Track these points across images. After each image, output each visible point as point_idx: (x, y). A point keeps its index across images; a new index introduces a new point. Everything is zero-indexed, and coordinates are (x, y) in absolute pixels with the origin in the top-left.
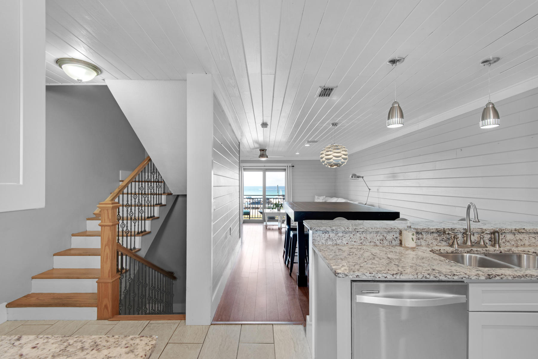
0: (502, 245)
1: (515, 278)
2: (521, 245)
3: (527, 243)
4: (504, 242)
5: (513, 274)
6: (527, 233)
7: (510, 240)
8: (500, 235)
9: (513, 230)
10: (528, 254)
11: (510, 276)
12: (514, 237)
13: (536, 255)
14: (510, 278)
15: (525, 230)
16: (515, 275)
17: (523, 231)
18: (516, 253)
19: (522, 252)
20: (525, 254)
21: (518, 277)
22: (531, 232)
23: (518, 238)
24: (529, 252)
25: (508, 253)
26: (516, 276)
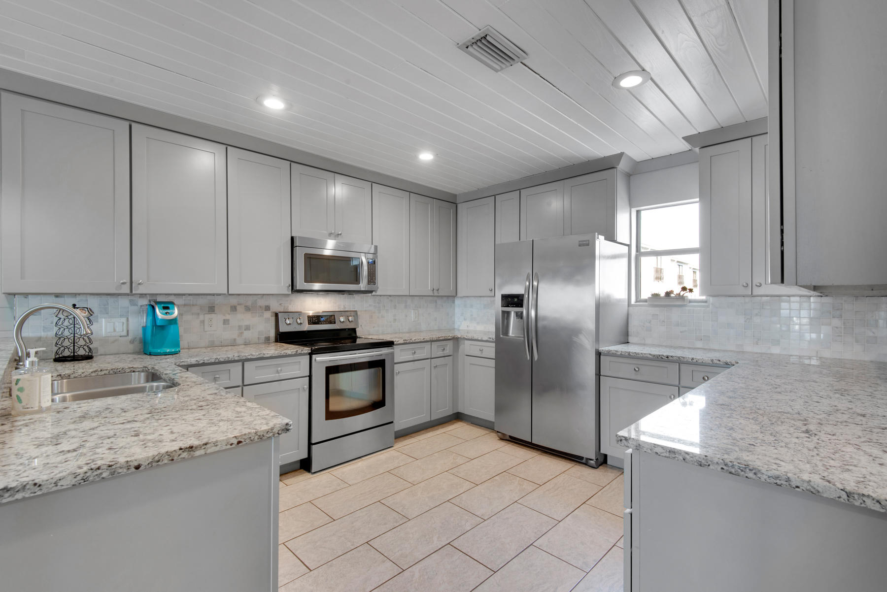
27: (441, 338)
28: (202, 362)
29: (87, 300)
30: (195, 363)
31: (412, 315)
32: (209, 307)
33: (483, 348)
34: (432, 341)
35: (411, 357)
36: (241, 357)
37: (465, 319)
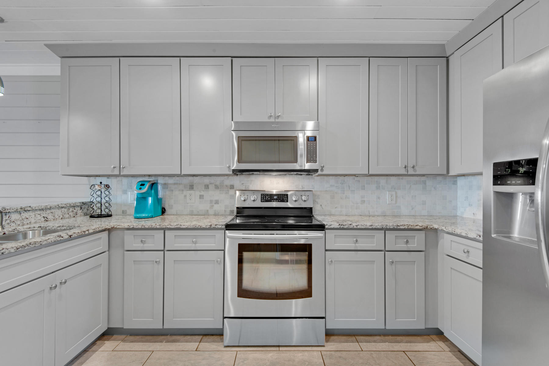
0: (6, 226)
1: (19, 248)
2: (28, 224)
3: (33, 221)
4: (8, 223)
5: (16, 246)
6: (33, 211)
7: (16, 220)
8: (4, 216)
9: (18, 209)
10: (34, 230)
11: (13, 248)
12: (20, 216)
13: (41, 229)
14: (12, 251)
15: (31, 207)
16: (18, 245)
17: (29, 209)
18: (21, 232)
19: (28, 229)
20: (31, 230)
21: (21, 247)
22: (37, 209)
23: (24, 217)
24: (34, 227)
25: (13, 232)
26: (20, 246)
27: (401, 227)
28: (132, 227)
29: (122, 180)
30: (127, 227)
31: (387, 197)
32: (190, 185)
33: (471, 250)
34: (385, 230)
35: (352, 246)
36: (162, 226)
37: (470, 205)
